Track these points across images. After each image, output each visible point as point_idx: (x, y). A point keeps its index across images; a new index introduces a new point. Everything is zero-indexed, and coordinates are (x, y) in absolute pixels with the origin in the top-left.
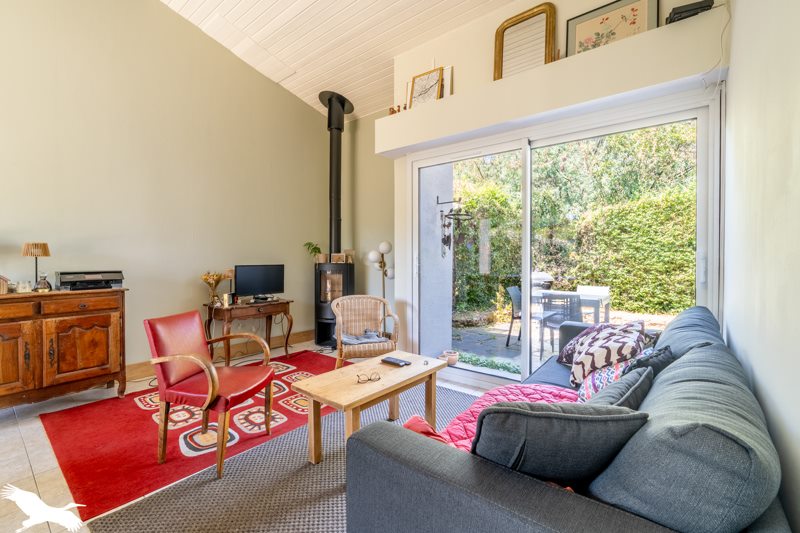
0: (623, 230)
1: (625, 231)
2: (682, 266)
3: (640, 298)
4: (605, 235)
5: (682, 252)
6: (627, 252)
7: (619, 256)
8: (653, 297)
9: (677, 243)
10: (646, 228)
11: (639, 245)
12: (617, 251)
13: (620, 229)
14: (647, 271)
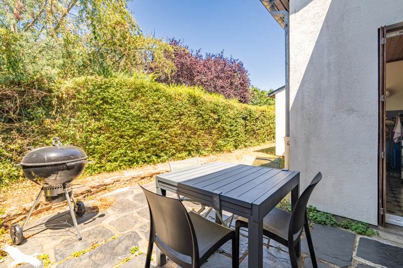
0: (105, 101)
1: (107, 103)
2: (142, 131)
3: (115, 160)
4: (88, 103)
5: (143, 122)
6: (109, 121)
7: (101, 124)
8: (125, 156)
9: (141, 116)
10: (123, 103)
11: (117, 115)
12: (99, 120)
13: (102, 99)
14: (121, 137)
